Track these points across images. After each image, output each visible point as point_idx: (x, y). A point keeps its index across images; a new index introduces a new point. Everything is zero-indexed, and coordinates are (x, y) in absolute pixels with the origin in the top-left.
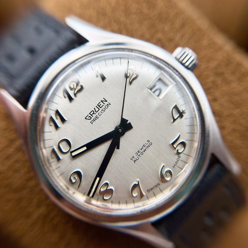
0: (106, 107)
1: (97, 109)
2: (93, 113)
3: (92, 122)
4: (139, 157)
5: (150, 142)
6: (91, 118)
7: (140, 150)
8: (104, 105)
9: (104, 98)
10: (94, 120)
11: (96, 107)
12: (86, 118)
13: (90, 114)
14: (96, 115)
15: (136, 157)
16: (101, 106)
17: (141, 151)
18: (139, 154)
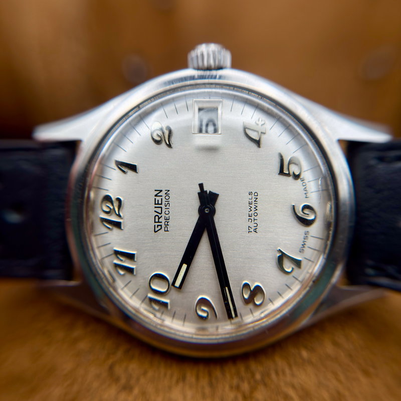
0: (167, 198)
1: (159, 210)
2: (159, 218)
3: (166, 230)
4: (256, 221)
5: (253, 193)
6: (161, 226)
7: (250, 213)
8: (163, 198)
9: (155, 190)
10: (167, 225)
11: (155, 207)
12: (155, 232)
13: (155, 222)
14: (163, 217)
15: (252, 225)
16: (160, 202)
17: (252, 212)
18: (252, 218)
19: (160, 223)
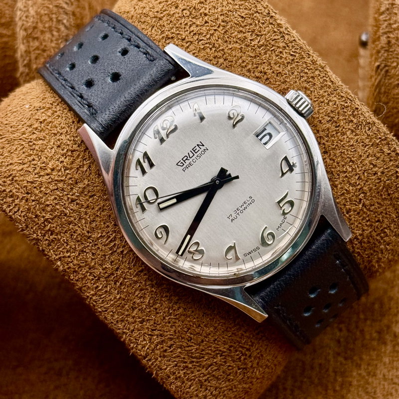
0: (203, 153)
1: (191, 155)
2: (187, 159)
3: (184, 170)
4: (238, 215)
5: (252, 199)
6: (184, 164)
7: (240, 208)
8: (201, 150)
9: (200, 142)
10: (187, 168)
11: (191, 151)
12: (177, 164)
13: (182, 159)
14: (189, 161)
15: (234, 215)
16: (196, 151)
17: (241, 209)
18: (238, 212)
19: (184, 163)
